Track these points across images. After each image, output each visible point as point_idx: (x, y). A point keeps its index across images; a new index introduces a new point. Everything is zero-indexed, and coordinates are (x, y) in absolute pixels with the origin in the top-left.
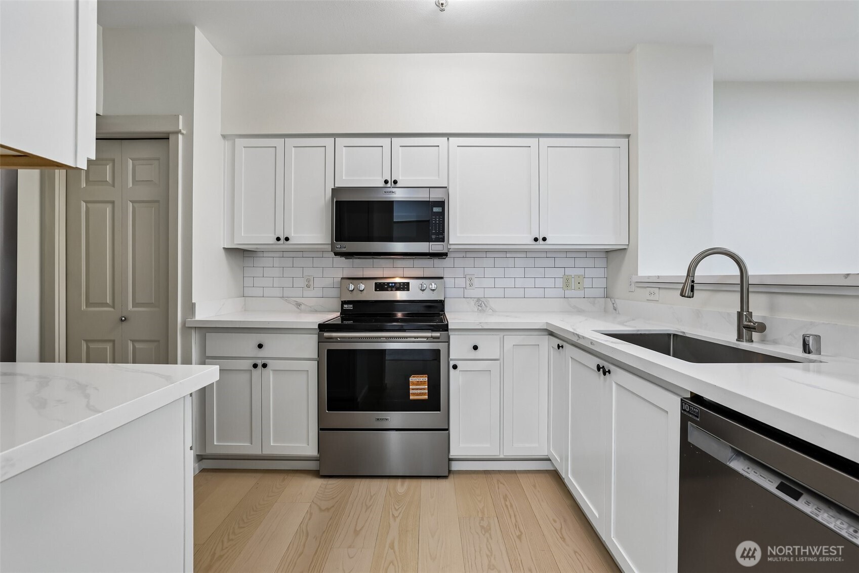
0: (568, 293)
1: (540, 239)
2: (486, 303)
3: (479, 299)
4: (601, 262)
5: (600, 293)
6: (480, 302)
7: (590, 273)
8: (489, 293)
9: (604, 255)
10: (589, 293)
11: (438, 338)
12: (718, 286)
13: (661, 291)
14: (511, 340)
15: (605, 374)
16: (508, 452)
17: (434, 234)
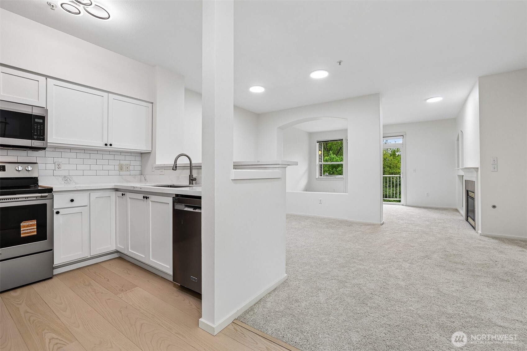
0: (122, 173)
1: (109, 145)
2: (70, 179)
3: (65, 177)
4: (139, 158)
5: (138, 173)
6: (66, 178)
7: (133, 163)
8: (72, 173)
9: (140, 155)
10: (133, 173)
11: (46, 197)
12: (184, 167)
13: (166, 170)
14: (94, 195)
15: (146, 199)
16: (94, 253)
17: (35, 135)
